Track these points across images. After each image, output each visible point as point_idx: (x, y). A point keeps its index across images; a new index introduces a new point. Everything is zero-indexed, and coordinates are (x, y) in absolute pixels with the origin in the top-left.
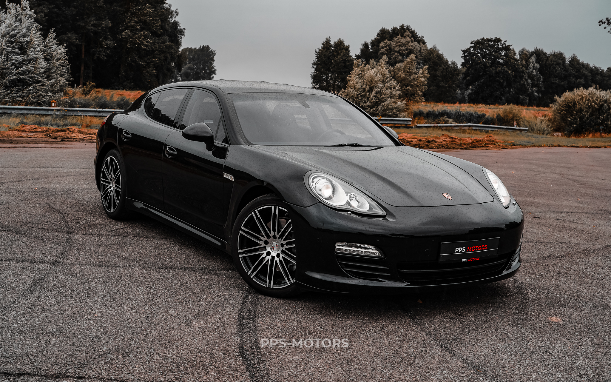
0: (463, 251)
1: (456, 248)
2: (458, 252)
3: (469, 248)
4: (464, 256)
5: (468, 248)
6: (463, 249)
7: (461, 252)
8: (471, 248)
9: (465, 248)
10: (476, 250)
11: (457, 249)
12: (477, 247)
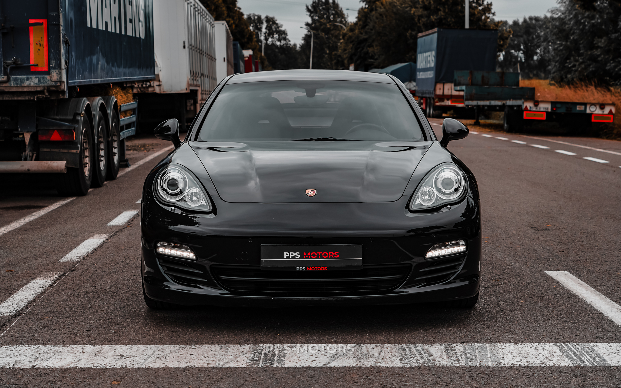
0: (296, 257)
1: (285, 253)
2: (288, 257)
3: (307, 254)
4: (300, 263)
5: (305, 254)
6: (297, 255)
7: (293, 258)
8: (309, 254)
9: (299, 253)
10: (320, 257)
11: (287, 254)
12: (320, 253)
